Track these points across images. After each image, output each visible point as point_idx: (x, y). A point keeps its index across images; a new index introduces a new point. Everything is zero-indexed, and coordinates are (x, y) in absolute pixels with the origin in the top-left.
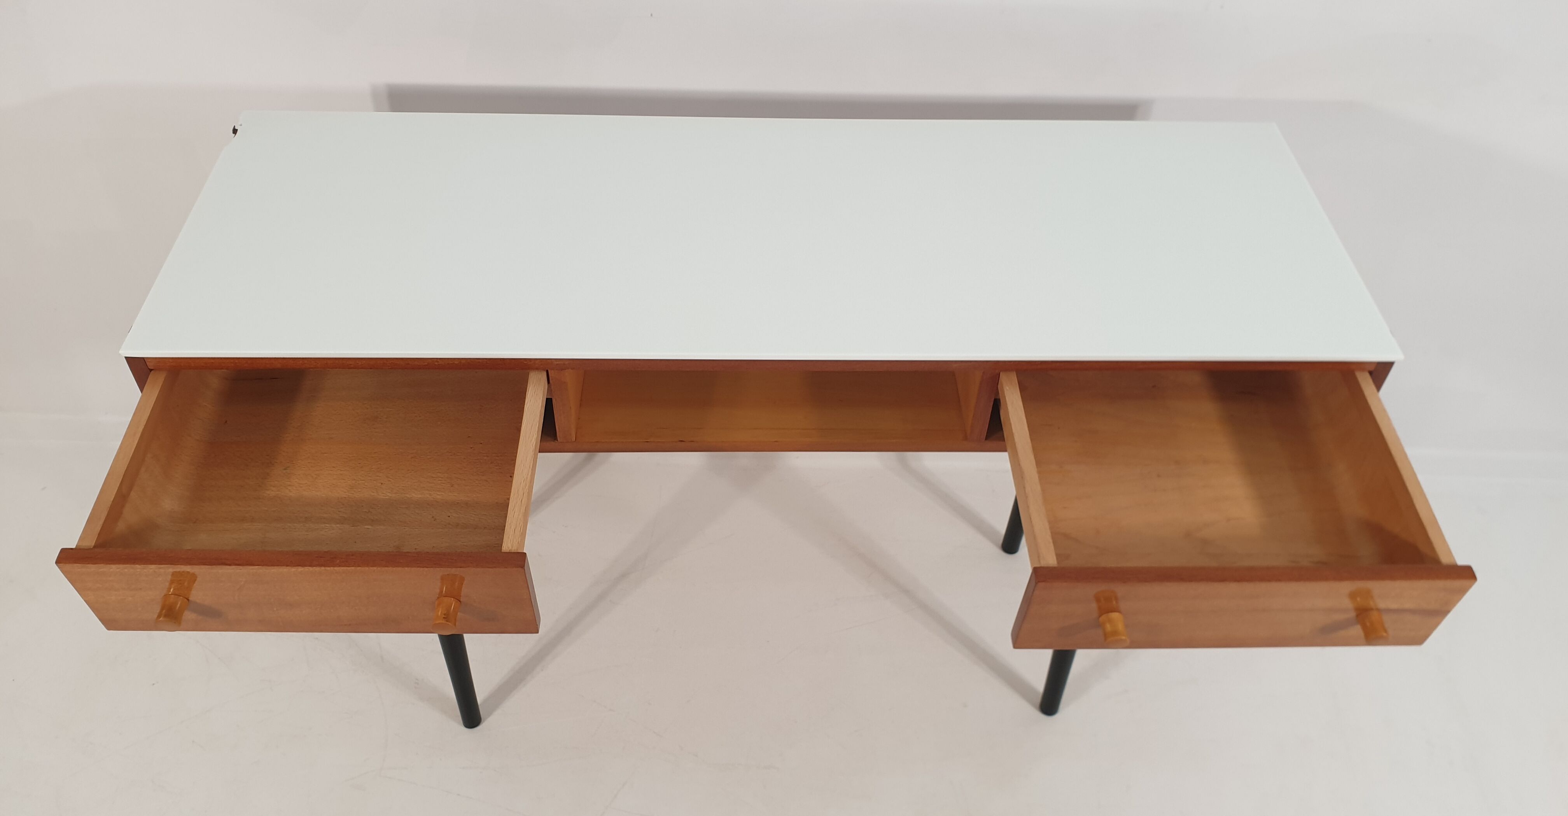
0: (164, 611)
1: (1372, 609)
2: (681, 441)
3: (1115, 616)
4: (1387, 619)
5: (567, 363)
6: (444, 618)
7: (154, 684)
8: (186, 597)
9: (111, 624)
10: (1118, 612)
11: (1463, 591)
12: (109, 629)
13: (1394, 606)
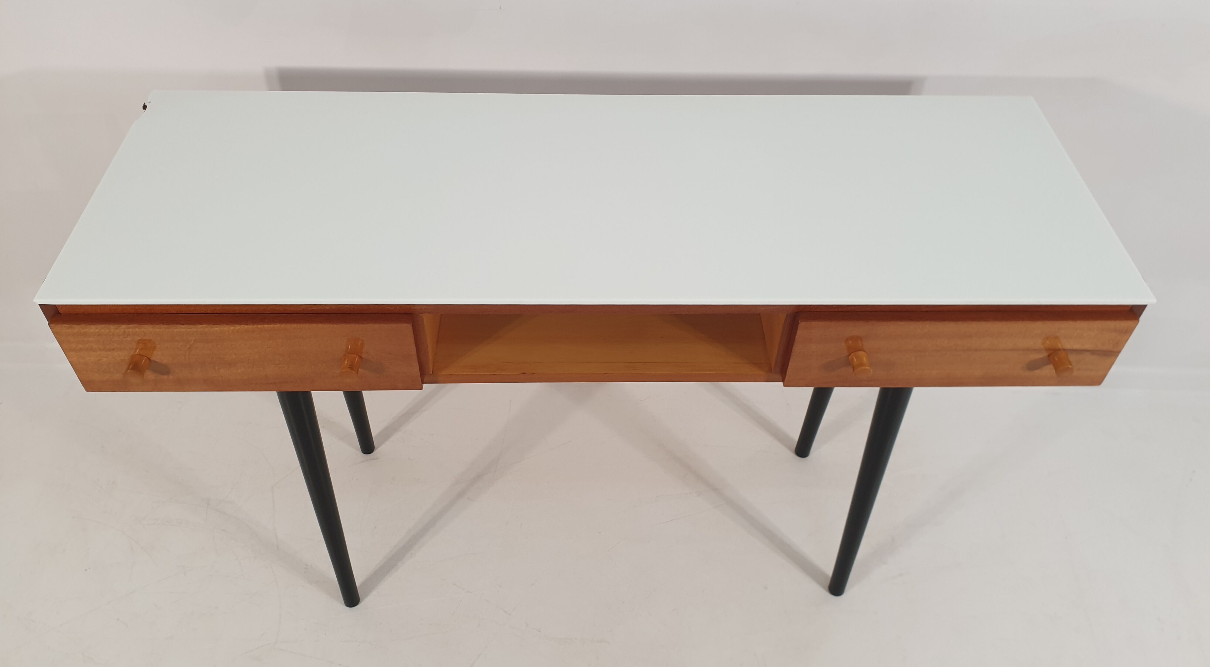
0: (131, 366)
1: (1059, 350)
2: (524, 373)
3: (861, 353)
4: (1072, 358)
5: (423, 308)
6: (349, 367)
7: (86, 570)
8: (148, 357)
9: (90, 385)
10: (863, 351)
11: (1129, 332)
12: (87, 391)
13: (1077, 346)
